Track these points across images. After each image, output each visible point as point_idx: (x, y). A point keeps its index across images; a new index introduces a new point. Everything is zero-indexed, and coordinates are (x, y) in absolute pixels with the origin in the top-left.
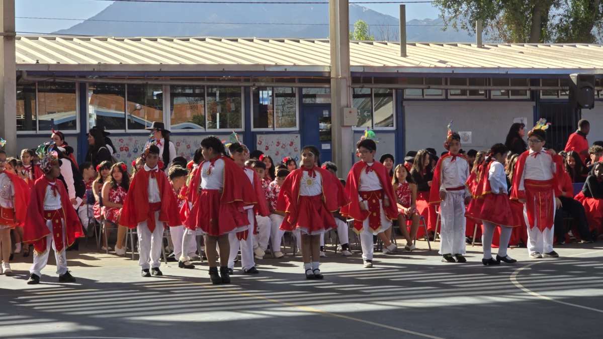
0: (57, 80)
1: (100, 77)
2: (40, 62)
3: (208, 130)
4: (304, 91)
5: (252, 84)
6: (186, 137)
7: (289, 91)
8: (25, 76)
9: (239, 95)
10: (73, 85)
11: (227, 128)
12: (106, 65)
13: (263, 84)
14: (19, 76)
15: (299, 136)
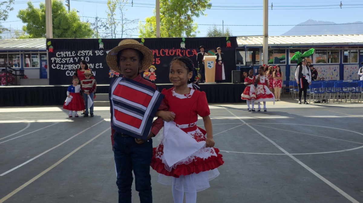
0: (280, 49)
1: (293, 48)
2: (275, 44)
3: (328, 64)
4: (361, 51)
5: (343, 49)
6: (320, 66)
7: (355, 51)
8: (271, 48)
9: (338, 53)
10: (285, 50)
11: (333, 63)
12: (295, 44)
13: (347, 49)
14: (269, 47)
15: (358, 65)
